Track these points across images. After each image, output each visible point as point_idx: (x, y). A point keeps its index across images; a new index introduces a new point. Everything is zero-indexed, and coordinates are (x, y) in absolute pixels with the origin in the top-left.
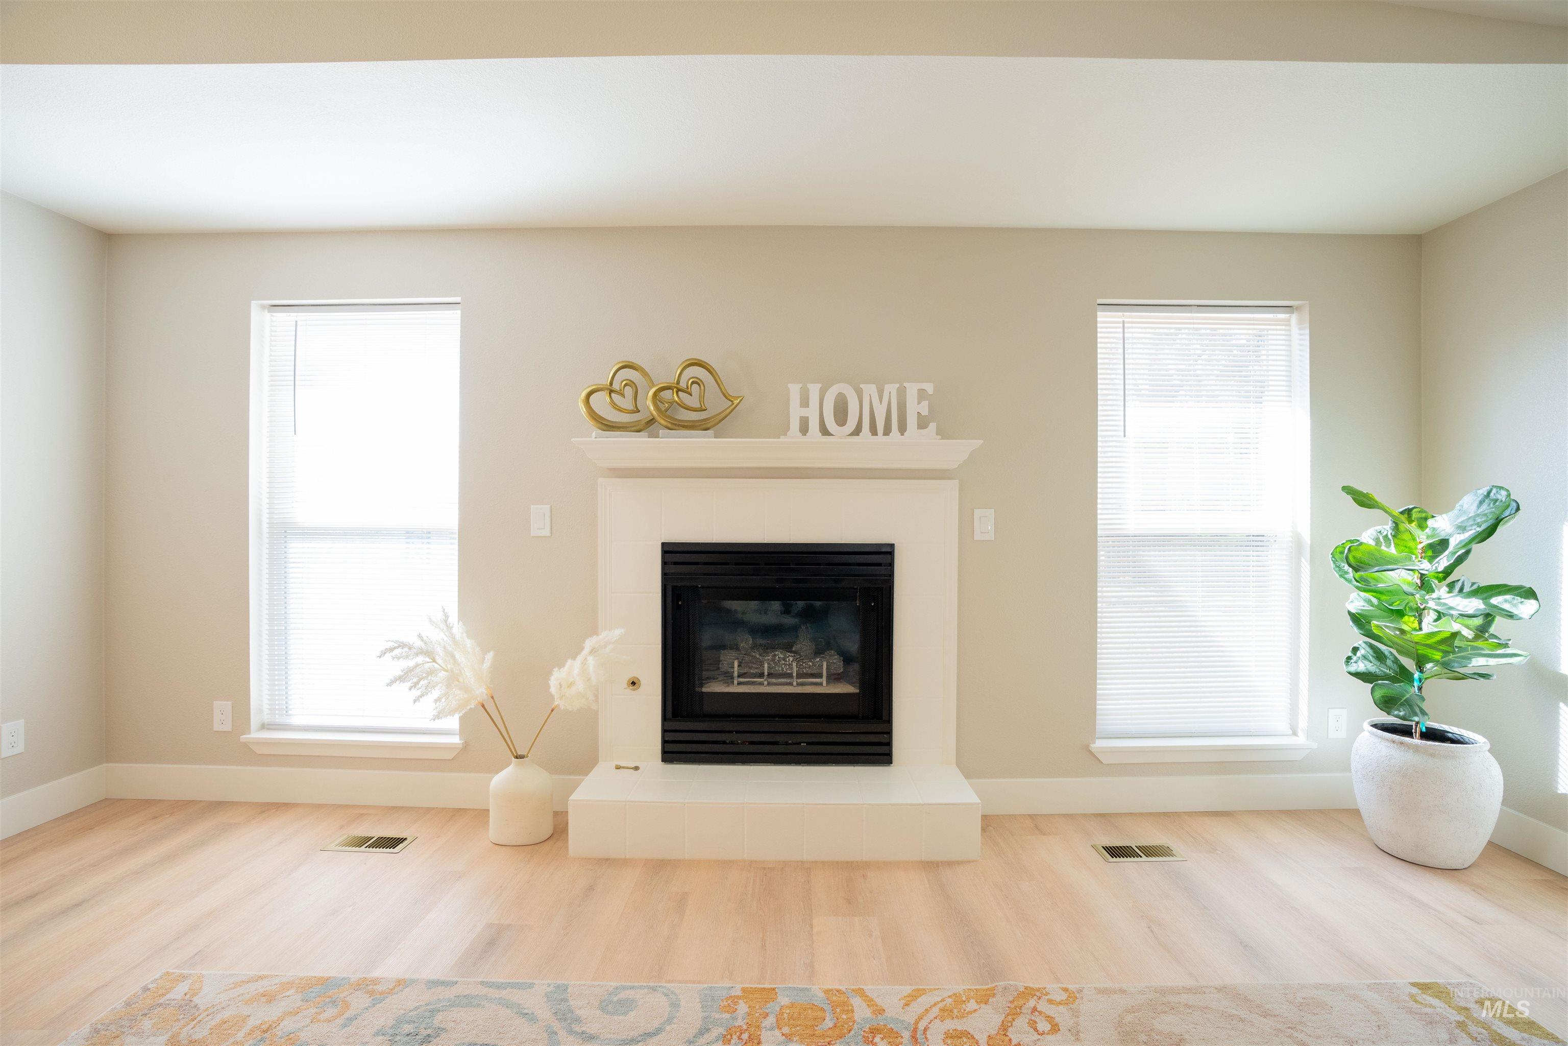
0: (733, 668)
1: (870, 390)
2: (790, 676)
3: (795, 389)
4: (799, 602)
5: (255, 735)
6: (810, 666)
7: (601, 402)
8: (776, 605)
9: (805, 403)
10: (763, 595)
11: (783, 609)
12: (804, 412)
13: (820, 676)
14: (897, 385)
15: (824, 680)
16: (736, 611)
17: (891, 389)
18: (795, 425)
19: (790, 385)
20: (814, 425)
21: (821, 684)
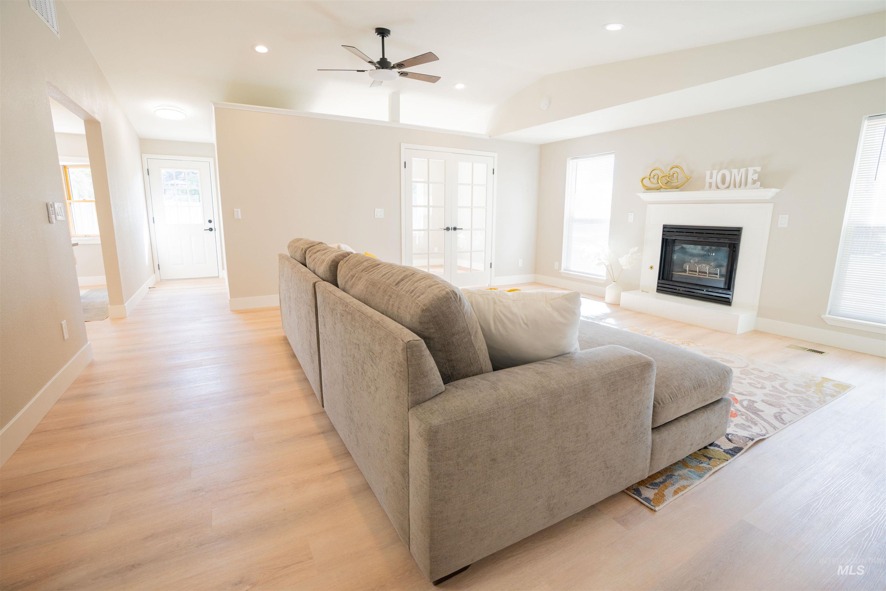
0: (687, 268)
1: (735, 171)
2: (706, 273)
3: (708, 173)
4: (707, 247)
5: (562, 271)
6: (714, 270)
7: (646, 182)
8: (699, 247)
9: (711, 177)
10: (695, 243)
11: (701, 249)
12: (711, 181)
13: (717, 274)
14: (745, 169)
15: (718, 276)
16: (686, 248)
17: (743, 170)
18: (707, 185)
19: (707, 172)
20: (714, 185)
21: (717, 277)
